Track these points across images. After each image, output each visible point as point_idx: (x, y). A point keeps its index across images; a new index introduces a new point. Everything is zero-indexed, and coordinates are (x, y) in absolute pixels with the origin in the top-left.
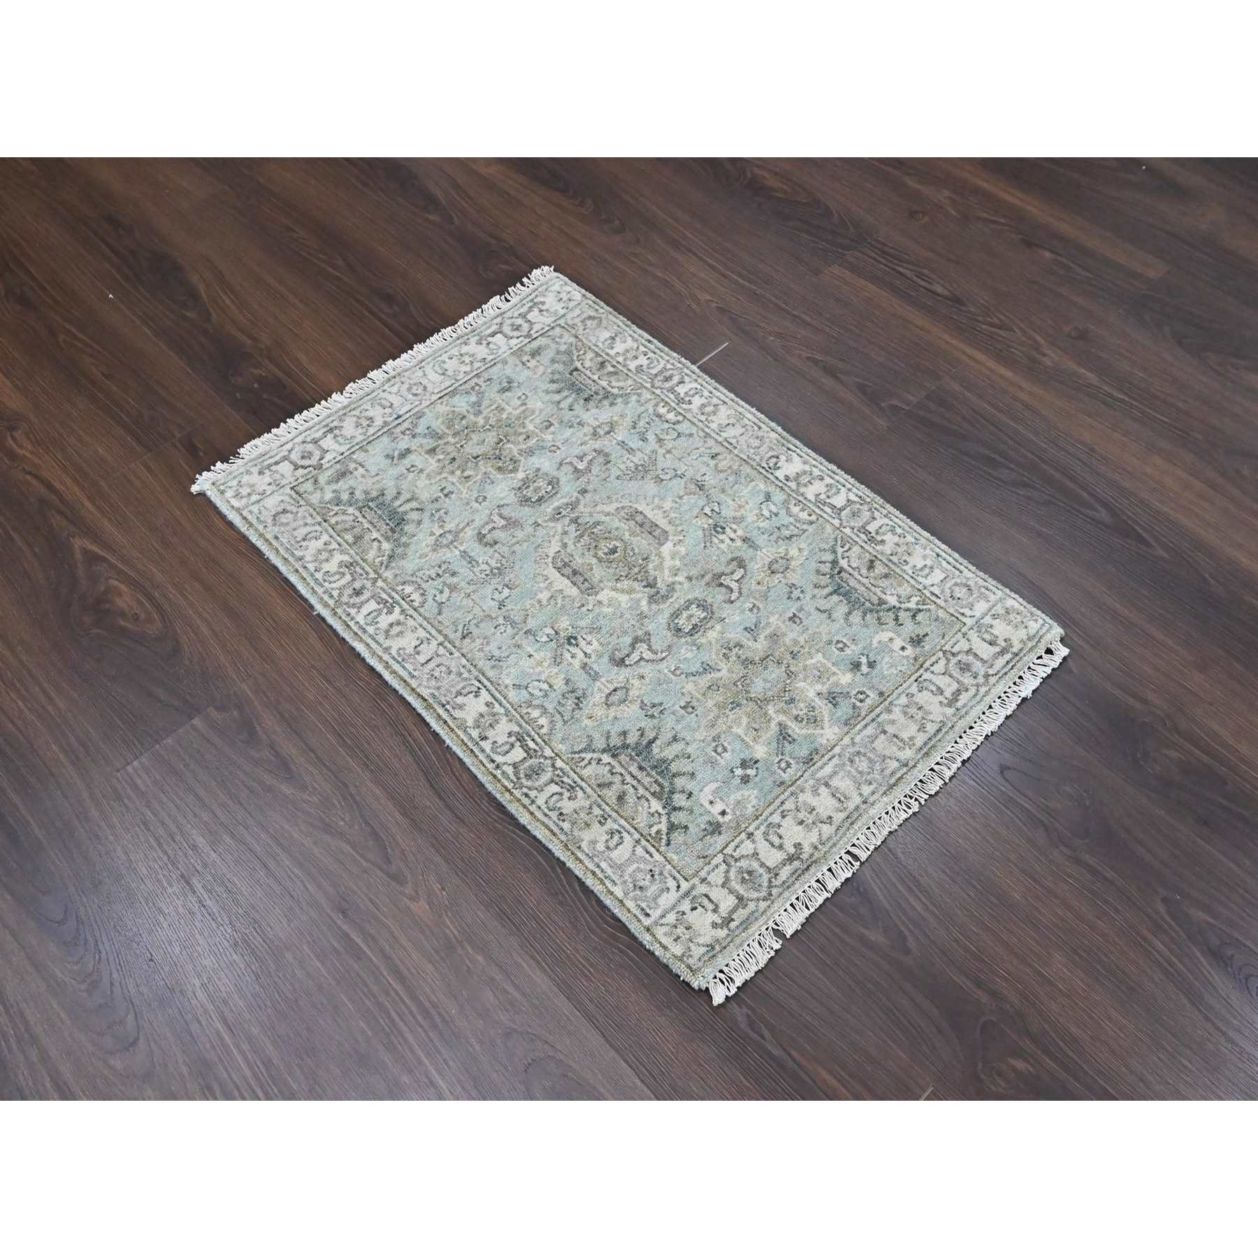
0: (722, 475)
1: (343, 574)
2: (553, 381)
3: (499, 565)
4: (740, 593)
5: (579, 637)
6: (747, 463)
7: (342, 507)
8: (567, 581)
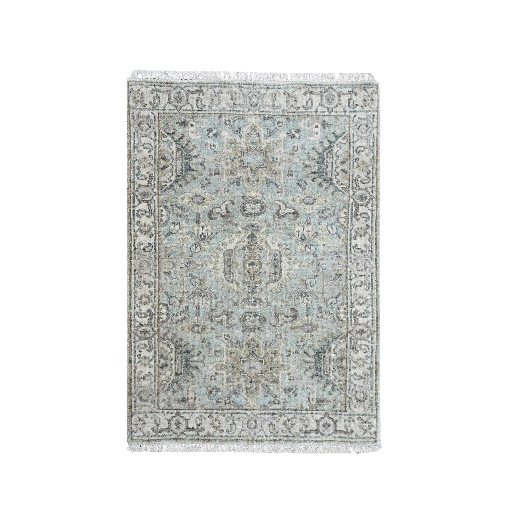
0: (174, 261)
1: (360, 346)
2: (193, 376)
3: (300, 297)
4: (224, 202)
5: (300, 237)
6: (159, 257)
7: (335, 382)
8: (282, 265)
